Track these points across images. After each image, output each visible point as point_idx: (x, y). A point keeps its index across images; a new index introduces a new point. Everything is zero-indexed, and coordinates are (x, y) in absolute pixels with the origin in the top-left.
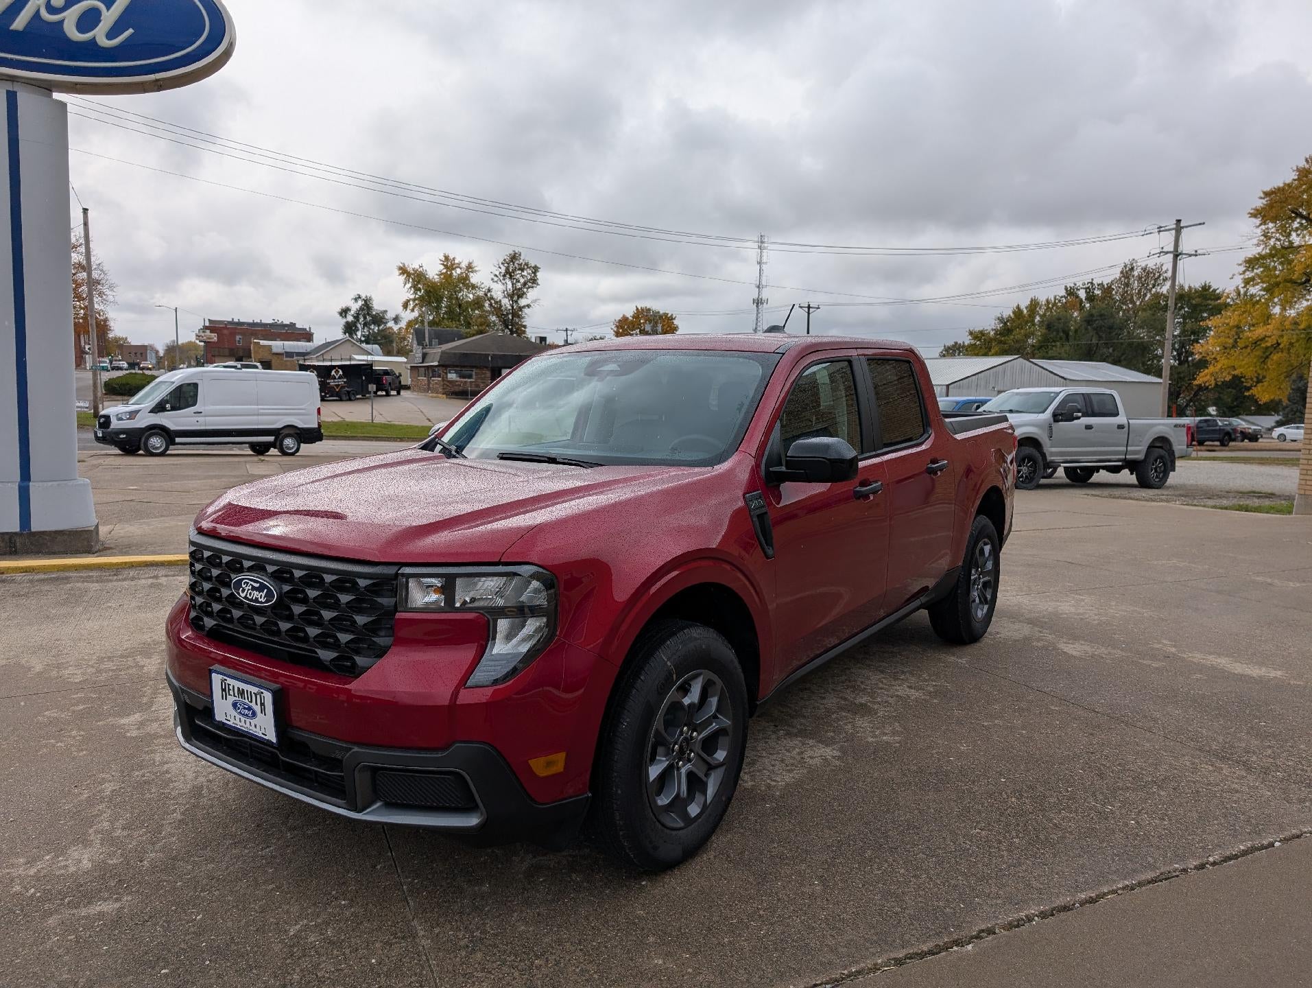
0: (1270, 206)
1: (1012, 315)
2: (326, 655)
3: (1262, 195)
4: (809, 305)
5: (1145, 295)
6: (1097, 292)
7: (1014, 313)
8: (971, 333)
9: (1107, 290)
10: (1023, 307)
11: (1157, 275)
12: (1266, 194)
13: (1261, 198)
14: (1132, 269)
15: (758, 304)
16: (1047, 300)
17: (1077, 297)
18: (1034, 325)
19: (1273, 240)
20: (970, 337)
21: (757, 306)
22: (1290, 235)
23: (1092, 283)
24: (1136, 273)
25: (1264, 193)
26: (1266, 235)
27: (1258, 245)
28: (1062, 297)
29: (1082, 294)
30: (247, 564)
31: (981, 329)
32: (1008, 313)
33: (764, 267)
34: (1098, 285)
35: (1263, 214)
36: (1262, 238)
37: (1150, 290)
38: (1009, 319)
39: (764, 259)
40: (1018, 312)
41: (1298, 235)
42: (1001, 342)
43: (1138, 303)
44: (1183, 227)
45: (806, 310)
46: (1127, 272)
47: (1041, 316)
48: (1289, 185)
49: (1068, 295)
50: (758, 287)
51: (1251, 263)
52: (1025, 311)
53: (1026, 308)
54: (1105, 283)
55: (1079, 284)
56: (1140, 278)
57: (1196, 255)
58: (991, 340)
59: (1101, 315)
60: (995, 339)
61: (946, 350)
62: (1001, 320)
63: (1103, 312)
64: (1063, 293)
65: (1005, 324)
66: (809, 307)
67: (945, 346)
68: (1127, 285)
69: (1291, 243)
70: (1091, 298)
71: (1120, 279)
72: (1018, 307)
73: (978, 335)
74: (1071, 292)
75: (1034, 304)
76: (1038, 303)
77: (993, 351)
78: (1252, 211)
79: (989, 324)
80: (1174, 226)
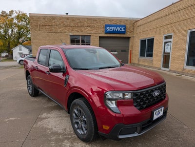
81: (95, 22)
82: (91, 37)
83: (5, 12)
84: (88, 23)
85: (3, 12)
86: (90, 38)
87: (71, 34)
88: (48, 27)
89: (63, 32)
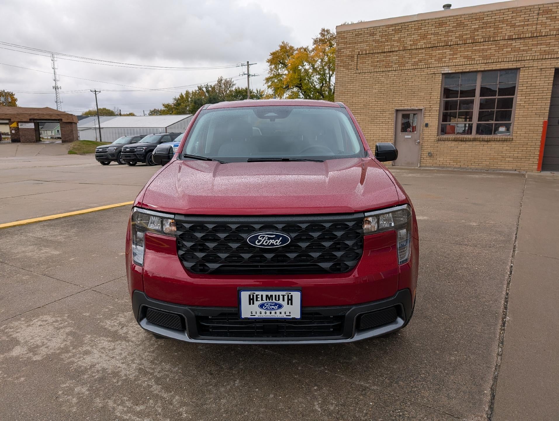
0: (273, 59)
1: (179, 97)
2: (326, 265)
3: (270, 54)
4: (95, 90)
5: (227, 91)
6: (210, 89)
7: (180, 96)
8: (164, 105)
9: (213, 88)
10: (183, 94)
11: (230, 83)
12: (272, 54)
13: (270, 55)
14: (221, 80)
15: (56, 89)
16: (192, 92)
17: (203, 90)
18: (188, 101)
19: (273, 71)
20: (163, 107)
21: (56, 90)
22: (278, 70)
23: (207, 85)
24: (223, 82)
25: (271, 54)
26: (271, 70)
27: (269, 73)
28: (197, 90)
29: (204, 89)
30: (257, 226)
31: (168, 103)
32: (178, 96)
33: (56, 70)
34: (210, 86)
35: (271, 62)
36: (270, 71)
37: (228, 89)
38: (179, 99)
39: (56, 67)
40: (182, 96)
41: (281, 70)
42: (176, 109)
43: (225, 94)
44: (250, 65)
45: (94, 92)
46: (220, 81)
47: (191, 98)
48: (278, 51)
49: (199, 89)
50: (55, 80)
51: (268, 80)
52: (184, 96)
53: (185, 95)
54: (212, 85)
55: (203, 85)
56: (224, 84)
57: (255, 76)
58: (172, 108)
59: (214, 99)
60: (174, 108)
61: (151, 113)
62: (175, 99)
63: (214, 97)
64: (197, 89)
65: (177, 101)
66: (95, 91)
67: (150, 111)
68: (220, 86)
69: (279, 73)
70: (208, 91)
71: (218, 84)
72: (181, 94)
73: (167, 106)
74: (200, 89)
75: (187, 93)
76: (189, 93)
77: (174, 113)
78: (267, 60)
79: (171, 102)
80: (247, 64)
81: (543, 19)
82: (522, 73)
83: (328, 31)
84: (513, 26)
85: (324, 32)
86: (515, 78)
87: (447, 70)
88: (381, 57)
89: (422, 65)
